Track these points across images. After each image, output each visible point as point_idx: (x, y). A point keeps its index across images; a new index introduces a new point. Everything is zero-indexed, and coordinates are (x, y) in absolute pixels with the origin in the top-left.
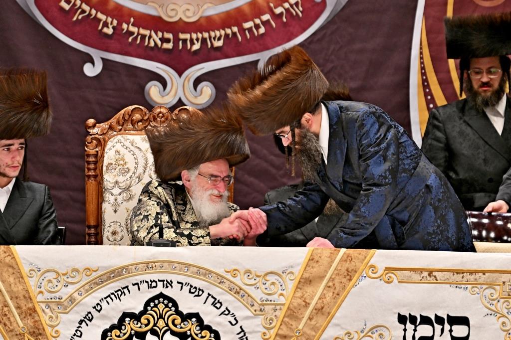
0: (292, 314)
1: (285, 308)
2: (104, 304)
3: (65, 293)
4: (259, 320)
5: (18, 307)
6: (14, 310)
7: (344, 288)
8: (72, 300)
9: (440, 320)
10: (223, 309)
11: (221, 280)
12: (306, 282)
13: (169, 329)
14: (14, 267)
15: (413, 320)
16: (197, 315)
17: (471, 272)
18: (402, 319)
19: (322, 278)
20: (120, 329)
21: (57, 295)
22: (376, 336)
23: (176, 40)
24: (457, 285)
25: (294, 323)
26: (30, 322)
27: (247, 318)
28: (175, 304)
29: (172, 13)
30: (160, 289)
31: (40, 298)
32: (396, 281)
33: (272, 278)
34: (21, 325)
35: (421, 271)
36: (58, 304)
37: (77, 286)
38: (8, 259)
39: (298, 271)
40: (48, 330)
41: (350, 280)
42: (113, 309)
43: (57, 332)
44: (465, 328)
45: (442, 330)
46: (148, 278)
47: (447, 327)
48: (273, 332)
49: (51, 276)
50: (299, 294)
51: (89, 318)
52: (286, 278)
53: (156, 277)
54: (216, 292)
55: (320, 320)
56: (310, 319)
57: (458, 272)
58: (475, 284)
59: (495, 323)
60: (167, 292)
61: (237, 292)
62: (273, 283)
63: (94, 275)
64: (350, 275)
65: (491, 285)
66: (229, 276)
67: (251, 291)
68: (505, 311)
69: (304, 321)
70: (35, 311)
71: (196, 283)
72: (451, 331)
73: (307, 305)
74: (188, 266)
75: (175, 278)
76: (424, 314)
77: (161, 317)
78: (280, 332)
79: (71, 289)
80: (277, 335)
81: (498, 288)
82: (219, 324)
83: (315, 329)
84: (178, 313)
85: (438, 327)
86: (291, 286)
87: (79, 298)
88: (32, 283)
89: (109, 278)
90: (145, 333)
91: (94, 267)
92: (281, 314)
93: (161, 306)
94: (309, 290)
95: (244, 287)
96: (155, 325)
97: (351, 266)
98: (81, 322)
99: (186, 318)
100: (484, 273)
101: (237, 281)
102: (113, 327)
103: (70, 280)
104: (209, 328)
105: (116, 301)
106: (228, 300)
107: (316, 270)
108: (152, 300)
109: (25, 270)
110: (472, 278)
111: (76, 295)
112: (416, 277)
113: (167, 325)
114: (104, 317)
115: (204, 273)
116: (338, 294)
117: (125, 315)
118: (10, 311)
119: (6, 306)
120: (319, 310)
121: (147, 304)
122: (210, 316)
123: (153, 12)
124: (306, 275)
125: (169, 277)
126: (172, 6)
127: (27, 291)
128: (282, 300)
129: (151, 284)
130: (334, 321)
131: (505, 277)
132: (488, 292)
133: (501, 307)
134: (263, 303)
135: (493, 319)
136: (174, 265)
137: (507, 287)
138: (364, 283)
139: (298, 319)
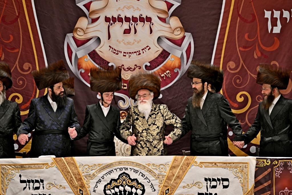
0: (169, 179)
1: (166, 177)
2: (105, 176)
3: (92, 172)
4: (158, 181)
5: (76, 178)
6: (74, 179)
7: (186, 169)
8: (94, 175)
9: (219, 180)
10: (145, 177)
11: (144, 167)
12: (173, 167)
13: (127, 184)
14: (74, 164)
15: (210, 180)
16: (136, 179)
17: (229, 163)
18: (206, 180)
19: (178, 166)
20: (110, 185)
21: (89, 173)
22: (197, 185)
24: (224, 168)
25: (169, 182)
26: (80, 183)
27: (154, 180)
28: (129, 176)
29: (126, 77)
30: (124, 171)
31: (83, 174)
32: (204, 167)
33: (162, 166)
34: (77, 184)
35: (212, 163)
36: (89, 176)
37: (96, 170)
38: (72, 162)
39: (170, 164)
40: (86, 185)
41: (188, 167)
42: (108, 178)
43: (89, 186)
44: (228, 182)
45: (220, 183)
46: (120, 167)
47: (221, 182)
48: (162, 185)
49: (87, 167)
50: (171, 172)
51: (100, 181)
52: (167, 166)
53: (122, 167)
54: (143, 171)
55: (178, 181)
56: (175, 180)
57: (225, 163)
58: (230, 168)
59: (237, 180)
60: (126, 172)
61: (150, 171)
62: (162, 168)
63: (101, 166)
64: (188, 165)
65: (236, 168)
66: (147, 166)
67: (154, 171)
69: (173, 181)
70: (82, 179)
71: (136, 168)
72: (223, 183)
73: (174, 175)
74: (133, 163)
75: (129, 167)
76: (213, 178)
77: (124, 180)
78: (165, 185)
79: (93, 171)
80: (164, 186)
81: (238, 168)
82: (144, 182)
83: (177, 183)
84: (130, 179)
85: (218, 182)
86: (168, 169)
87: (96, 174)
88: (80, 169)
89: (106, 167)
90: (119, 186)
91: (101, 164)
92: (165, 179)
94: (174, 170)
95: (152, 170)
96: (122, 183)
97: (188, 162)
98: (97, 182)
99: (133, 180)
100: (234, 163)
101: (150, 167)
102: (108, 184)
103: (93, 168)
104: (140, 184)
105: (109, 175)
106: (147, 174)
107: (176, 163)
108: (121, 174)
109: (78, 165)
110: (229, 165)
111: (95, 173)
112: (211, 165)
113: (126, 183)
114: (105, 181)
115: (139, 165)
116: (184, 172)
117: (112, 180)
118: (73, 179)
119: (72, 177)
120: (178, 177)
122: (141, 180)
124: (173, 165)
125: (126, 167)
126: (126, 75)
127: (79, 172)
128: (165, 174)
129: (121, 169)
130: (183, 181)
131: (241, 165)
132: (235, 170)
133: (240, 175)
134: (159, 175)
135: (237, 179)
136: (128, 162)
137: (241, 168)
138: (193, 167)
139: (171, 180)
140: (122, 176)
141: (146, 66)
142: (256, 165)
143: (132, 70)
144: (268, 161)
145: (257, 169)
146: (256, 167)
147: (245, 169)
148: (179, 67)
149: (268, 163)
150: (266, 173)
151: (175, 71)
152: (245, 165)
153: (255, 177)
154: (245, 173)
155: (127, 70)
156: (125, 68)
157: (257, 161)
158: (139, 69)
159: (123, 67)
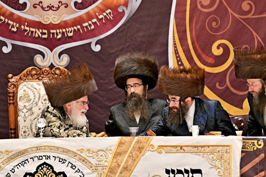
0: (112, 171)
1: (108, 168)
2: (16, 169)
4: (95, 174)
7: (138, 157)
9: (187, 171)
10: (76, 169)
11: (75, 154)
12: (118, 154)
15: (173, 172)
16: (63, 173)
17: (202, 147)
19: (126, 152)
23: (49, 33)
24: (195, 153)
25: (113, 175)
28: (52, 168)
29: (46, 20)
30: (44, 160)
32: (164, 152)
33: (101, 153)
35: (176, 147)
37: (2, 160)
39: (114, 149)
41: (141, 152)
42: (20, 171)
44: (200, 175)
46: (38, 155)
47: (191, 175)
50: (115, 160)
51: (8, 176)
52: (109, 152)
53: (42, 154)
54: (73, 161)
55: (126, 174)
56: (121, 173)
57: (195, 147)
58: (204, 153)
59: (214, 172)
60: (48, 162)
61: (84, 160)
62: (102, 156)
63: (10, 154)
64: (140, 149)
65: (212, 153)
66: (79, 153)
67: (90, 160)
68: (220, 166)
69: (118, 174)
71: (63, 156)
73: (119, 166)
74: (58, 148)
75: (51, 154)
76: (179, 169)
77: (45, 174)
81: (216, 154)
84: (54, 172)
85: (186, 175)
86: (110, 156)
87: (3, 166)
89: (18, 155)
91: (10, 150)
92: (106, 171)
93: (45, 169)
94: (120, 158)
95: (87, 158)
97: (141, 145)
99: (58, 174)
100: (208, 146)
101: (83, 155)
105: (22, 167)
106: (79, 165)
107: (123, 148)
108: (40, 166)
110: (202, 149)
111: (1, 165)
112: (174, 150)
114: (16, 176)
115: (66, 151)
116: (135, 159)
117: (27, 174)
120: (125, 168)
121: (38, 168)
122: (70, 173)
123: (37, 20)
124: (118, 151)
125: (48, 154)
126: (46, 16)
128: (106, 164)
129: (40, 158)
130: (133, 174)
131: (219, 149)
132: (211, 156)
133: (218, 163)
134: (97, 166)
135: (214, 170)
136: (51, 148)
137: (220, 154)
138: (148, 153)
139: (115, 173)
140: (42, 169)
141: (76, 3)
142: (243, 148)
143: (55, 9)
144: (259, 143)
145: (244, 154)
146: (242, 152)
147: (225, 154)
148: (126, 5)
149: (260, 145)
150: (257, 160)
151: (120, 10)
152: (225, 148)
153: (241, 167)
154: (226, 161)
155: (46, 9)
156: (44, 7)
157: (243, 142)
158: (66, 7)
159: (41, 5)
